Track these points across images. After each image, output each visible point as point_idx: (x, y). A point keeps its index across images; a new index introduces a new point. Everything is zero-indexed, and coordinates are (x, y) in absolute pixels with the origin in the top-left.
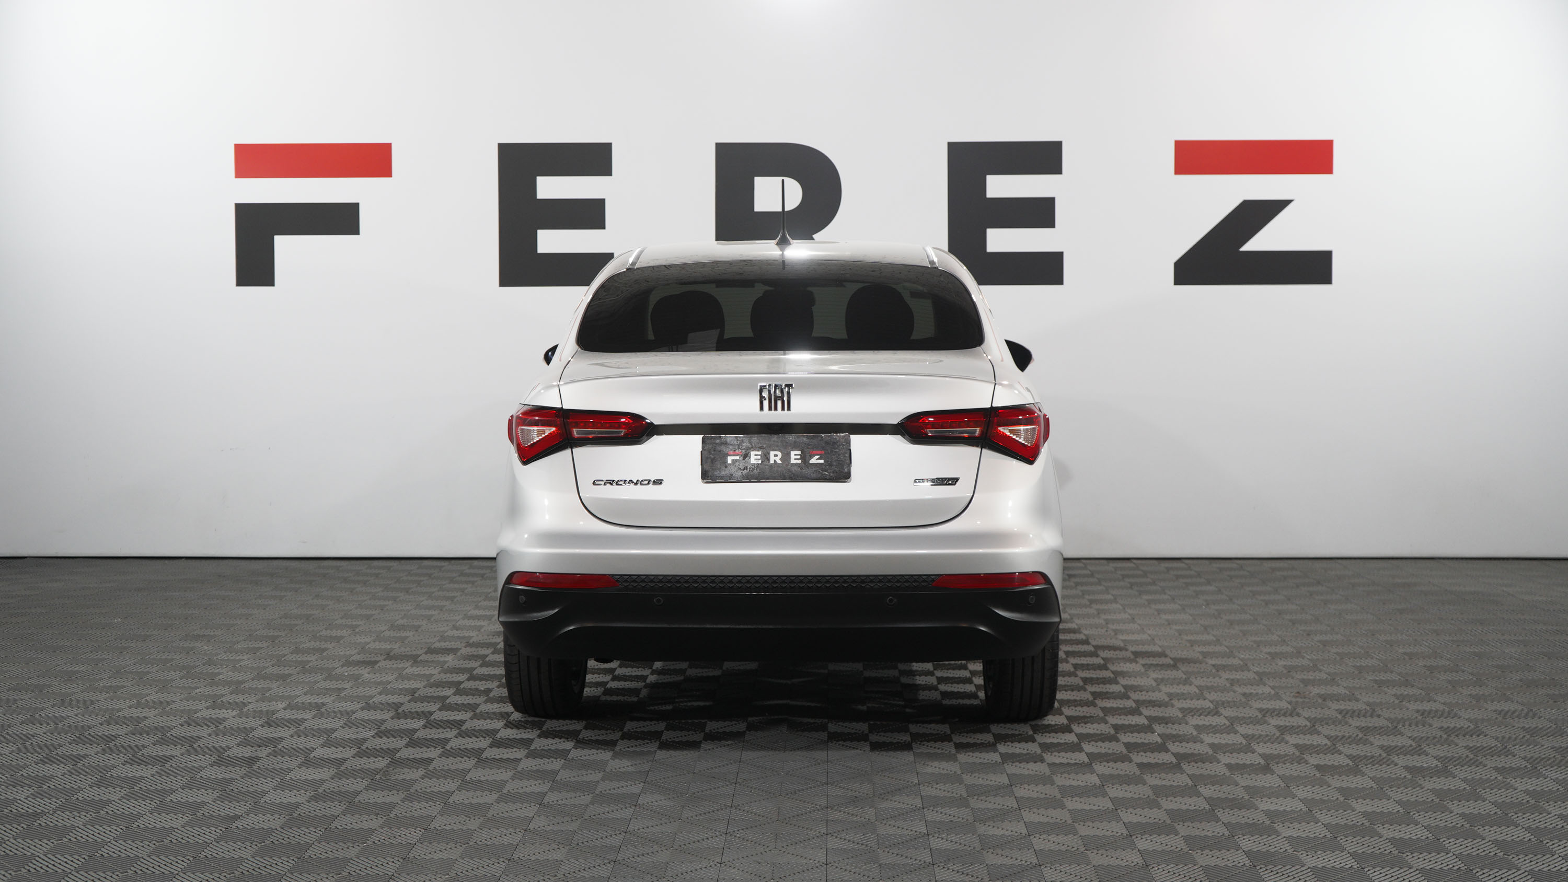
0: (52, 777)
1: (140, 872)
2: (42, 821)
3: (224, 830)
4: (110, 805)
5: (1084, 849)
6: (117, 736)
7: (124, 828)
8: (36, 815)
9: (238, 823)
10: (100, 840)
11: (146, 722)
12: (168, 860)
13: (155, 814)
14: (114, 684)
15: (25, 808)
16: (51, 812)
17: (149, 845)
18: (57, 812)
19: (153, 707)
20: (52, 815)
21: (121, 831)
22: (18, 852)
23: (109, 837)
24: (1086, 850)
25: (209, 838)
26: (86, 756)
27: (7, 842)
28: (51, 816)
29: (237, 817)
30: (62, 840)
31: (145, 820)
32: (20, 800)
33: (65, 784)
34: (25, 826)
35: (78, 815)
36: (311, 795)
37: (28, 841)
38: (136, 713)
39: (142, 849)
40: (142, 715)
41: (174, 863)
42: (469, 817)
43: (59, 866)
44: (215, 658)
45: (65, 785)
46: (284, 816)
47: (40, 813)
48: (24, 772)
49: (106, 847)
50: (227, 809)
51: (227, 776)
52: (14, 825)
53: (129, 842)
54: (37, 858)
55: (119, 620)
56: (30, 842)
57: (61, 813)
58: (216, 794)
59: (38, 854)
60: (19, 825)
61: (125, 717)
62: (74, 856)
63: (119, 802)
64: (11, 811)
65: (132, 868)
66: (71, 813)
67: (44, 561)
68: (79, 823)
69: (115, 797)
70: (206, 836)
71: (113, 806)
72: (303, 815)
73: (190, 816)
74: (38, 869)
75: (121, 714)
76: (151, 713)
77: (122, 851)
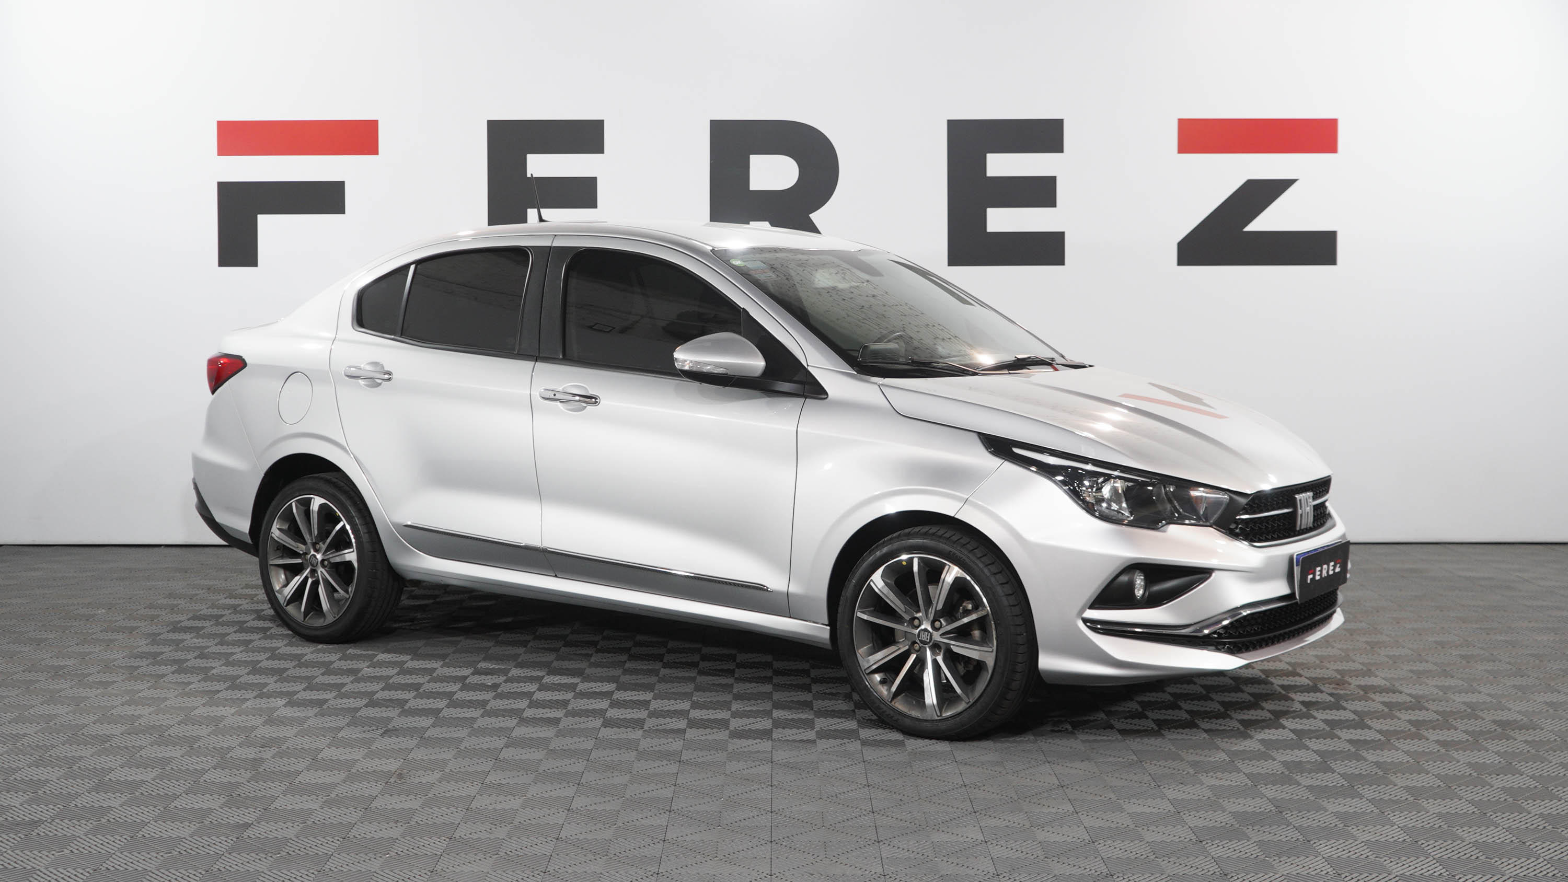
0: (47, 781)
2: (40, 830)
3: (235, 839)
4: (111, 812)
5: (1154, 856)
6: (112, 736)
7: (129, 838)
8: (35, 824)
9: (249, 832)
10: (103, 852)
11: (141, 721)
12: (178, 874)
13: (160, 822)
14: (103, 679)
15: (21, 816)
16: (49, 821)
17: (156, 857)
18: (56, 820)
19: (147, 704)
20: (50, 823)
21: (126, 841)
22: (17, 866)
23: (113, 848)
24: (1156, 857)
25: (220, 849)
26: (81, 758)
27: (5, 854)
28: (48, 825)
29: (247, 826)
30: (62, 851)
31: (149, 829)
32: (15, 806)
33: (61, 788)
34: (23, 837)
35: (78, 823)
36: (323, 800)
37: (26, 852)
38: (130, 710)
39: (150, 861)
40: (137, 713)
42: (495, 825)
44: (206, 651)
46: (298, 824)
47: (36, 822)
48: (17, 775)
49: (110, 859)
50: (237, 816)
51: (232, 780)
52: (11, 835)
53: (135, 854)
54: (38, 873)
56: (29, 853)
57: (59, 822)
58: (223, 800)
59: (39, 868)
60: (16, 835)
61: (118, 716)
62: (79, 870)
63: (120, 808)
64: (6, 819)
66: (70, 821)
67: (21, 549)
68: (79, 832)
69: (115, 803)
70: (217, 847)
71: (114, 814)
72: (318, 823)
73: (197, 825)
75: (114, 711)
76: (146, 711)
77: (128, 863)
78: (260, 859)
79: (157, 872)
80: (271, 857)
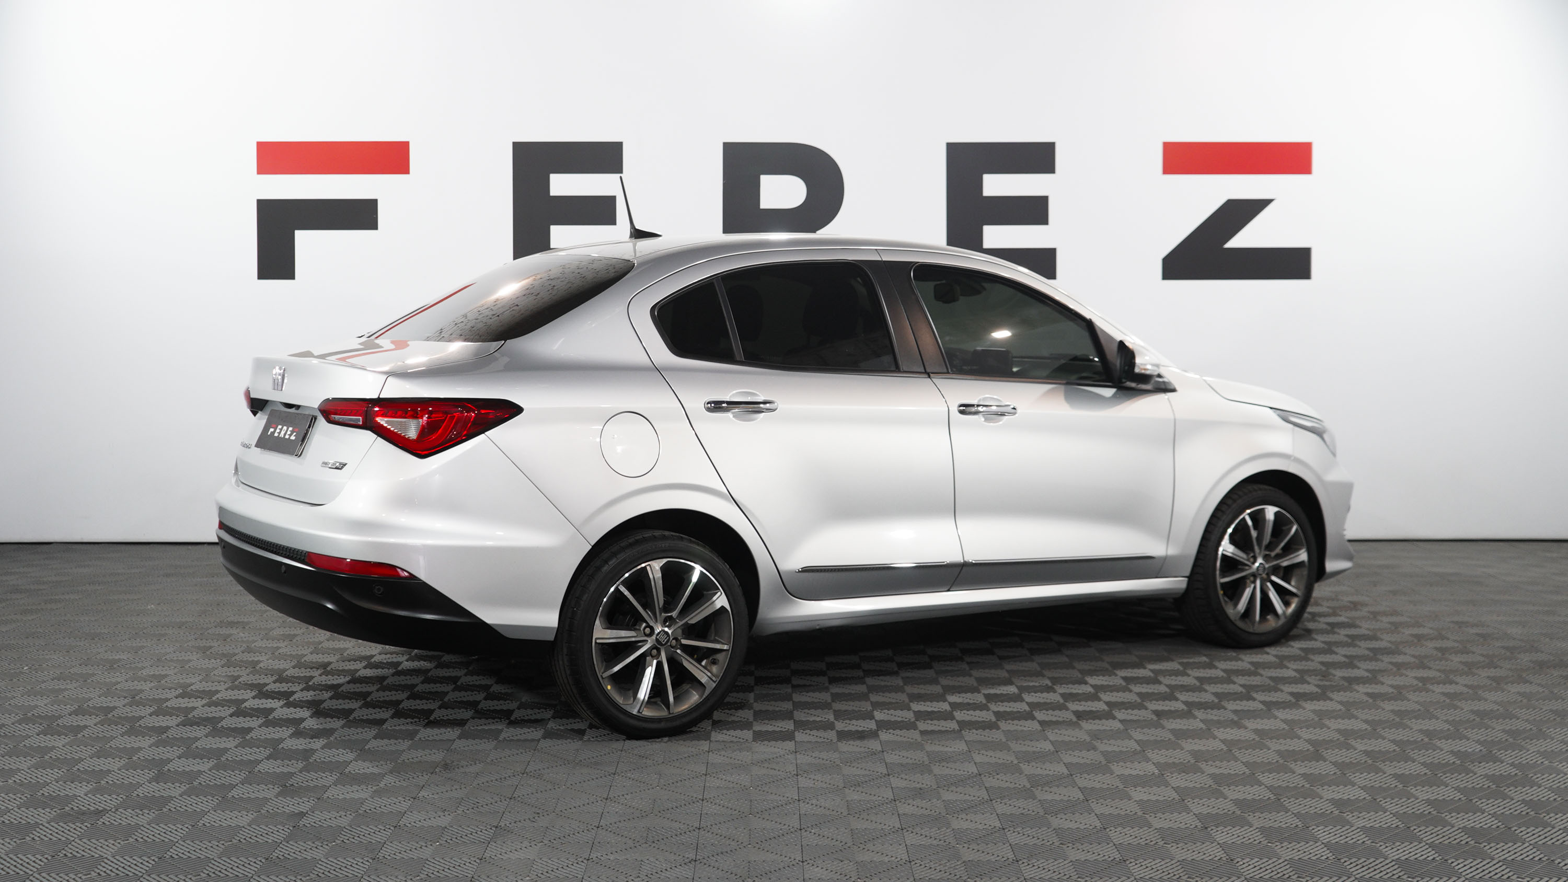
0: (109, 771)
1: (213, 875)
2: (105, 819)
3: (291, 828)
4: (172, 802)
6: (168, 727)
7: (190, 827)
8: (99, 813)
9: (304, 821)
10: (167, 840)
11: (195, 713)
12: (240, 862)
13: (219, 811)
14: (157, 673)
15: (86, 806)
17: (217, 846)
18: (119, 810)
19: (199, 697)
20: (114, 812)
21: (187, 830)
23: (176, 836)
25: (278, 837)
26: (140, 749)
27: (73, 843)
29: (302, 815)
30: (128, 840)
31: (209, 818)
32: (80, 796)
33: (123, 779)
34: (89, 826)
35: (141, 812)
36: (373, 790)
37: (93, 841)
38: (183, 703)
39: (212, 849)
40: (190, 705)
41: (246, 865)
42: (538, 813)
43: (129, 869)
44: (253, 645)
45: (123, 781)
46: (350, 813)
47: (102, 811)
48: (80, 766)
49: (174, 847)
50: (292, 806)
51: (285, 770)
52: (77, 824)
53: (197, 842)
54: (105, 860)
55: (152, 606)
56: (96, 842)
57: (123, 811)
58: (277, 790)
59: (106, 855)
60: (82, 824)
61: (173, 708)
62: (143, 858)
63: (180, 798)
65: (205, 871)
66: (133, 810)
67: (70, 546)
68: (143, 820)
69: (175, 793)
70: (275, 836)
71: (175, 803)
72: (369, 812)
73: (254, 814)
74: (108, 872)
75: (168, 704)
76: (198, 704)
78: (316, 848)
79: (219, 861)
80: (327, 845)
